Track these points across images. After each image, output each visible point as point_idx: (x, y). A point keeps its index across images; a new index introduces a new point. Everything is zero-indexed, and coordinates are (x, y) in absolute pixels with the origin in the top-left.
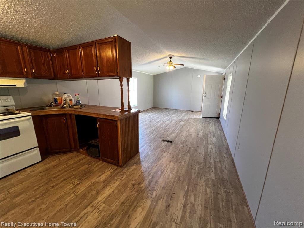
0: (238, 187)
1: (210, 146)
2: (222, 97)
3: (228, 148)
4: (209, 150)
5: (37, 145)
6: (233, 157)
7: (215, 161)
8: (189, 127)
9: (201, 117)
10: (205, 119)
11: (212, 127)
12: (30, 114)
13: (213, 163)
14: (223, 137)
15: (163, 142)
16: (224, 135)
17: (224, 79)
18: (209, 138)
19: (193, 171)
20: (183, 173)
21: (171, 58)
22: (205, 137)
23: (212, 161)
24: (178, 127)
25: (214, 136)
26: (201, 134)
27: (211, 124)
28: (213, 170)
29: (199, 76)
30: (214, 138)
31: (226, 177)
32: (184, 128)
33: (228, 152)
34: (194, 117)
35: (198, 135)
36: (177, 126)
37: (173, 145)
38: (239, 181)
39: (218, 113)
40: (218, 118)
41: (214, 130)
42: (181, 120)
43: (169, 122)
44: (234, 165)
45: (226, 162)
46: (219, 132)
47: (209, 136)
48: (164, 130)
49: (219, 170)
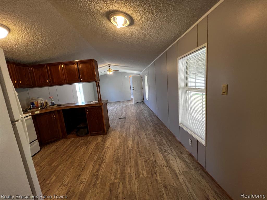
0: (162, 124)
1: (145, 115)
2: (143, 88)
3: (154, 114)
4: (146, 116)
5: (37, 138)
6: (157, 115)
7: (150, 119)
8: (129, 109)
9: (134, 103)
10: (136, 104)
11: (142, 107)
12: (30, 114)
13: (150, 120)
14: (150, 110)
15: (120, 119)
16: (150, 109)
17: (142, 78)
18: (143, 112)
19: (143, 125)
20: (139, 127)
21: (109, 66)
22: (141, 112)
23: (149, 119)
24: (124, 111)
25: (145, 111)
26: (138, 111)
27: (141, 106)
28: (151, 122)
29: (126, 77)
30: (146, 111)
31: (157, 123)
32: (127, 110)
33: (154, 115)
34: (129, 104)
35: (137, 112)
36: (122, 110)
37: (127, 119)
38: (162, 122)
39: (142, 99)
40: (143, 102)
41: (144, 108)
42: (123, 107)
43: (115, 109)
44: (158, 119)
45: (155, 118)
46: (147, 108)
47: (143, 111)
48: (115, 114)
49: (153, 122)
